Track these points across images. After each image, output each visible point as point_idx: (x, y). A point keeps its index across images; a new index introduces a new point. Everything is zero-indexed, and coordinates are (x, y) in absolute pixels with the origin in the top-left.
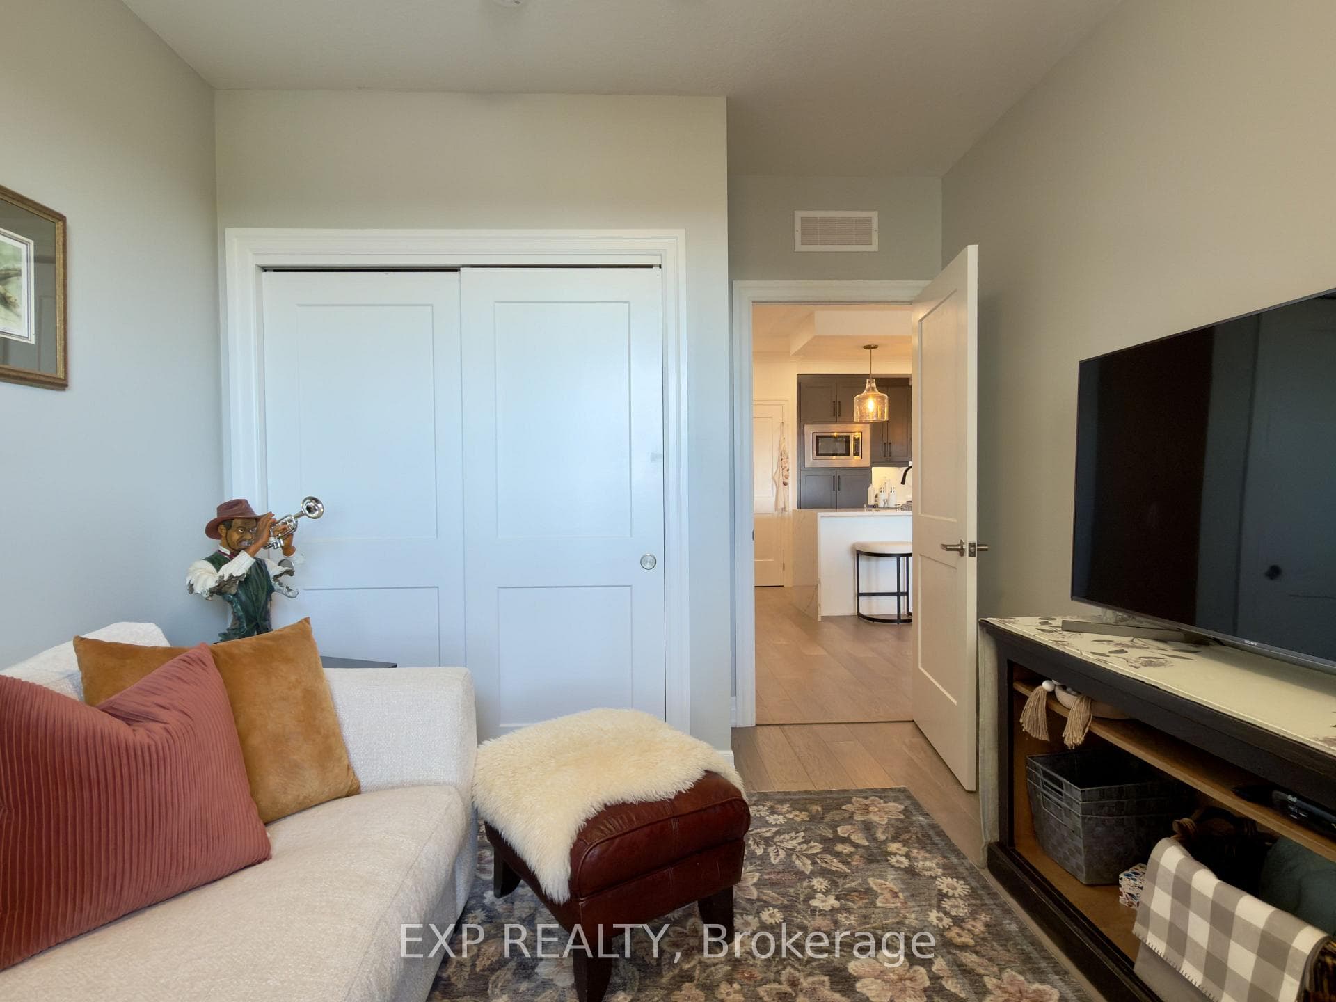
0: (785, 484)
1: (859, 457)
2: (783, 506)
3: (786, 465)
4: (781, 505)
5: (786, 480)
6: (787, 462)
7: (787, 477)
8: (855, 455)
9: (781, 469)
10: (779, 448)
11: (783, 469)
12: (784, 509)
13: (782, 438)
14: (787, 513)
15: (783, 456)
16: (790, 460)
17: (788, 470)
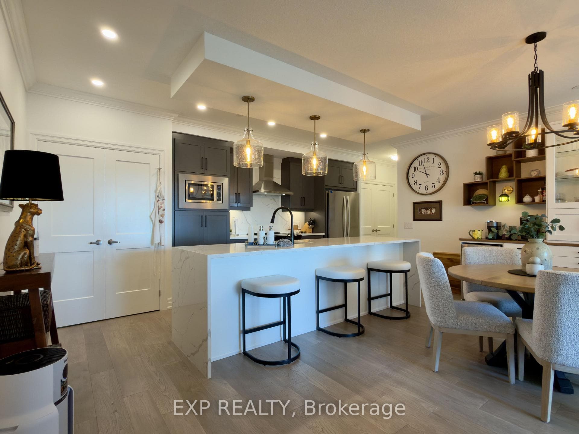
0: (161, 222)
1: (221, 202)
2: (159, 242)
3: (162, 205)
4: (157, 241)
5: (162, 219)
6: (163, 203)
7: (162, 216)
8: (218, 200)
9: (157, 208)
10: (156, 191)
11: (159, 209)
12: (160, 244)
13: (159, 183)
14: (162, 247)
15: (159, 198)
16: (166, 201)
17: (164, 210)
